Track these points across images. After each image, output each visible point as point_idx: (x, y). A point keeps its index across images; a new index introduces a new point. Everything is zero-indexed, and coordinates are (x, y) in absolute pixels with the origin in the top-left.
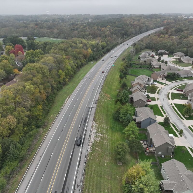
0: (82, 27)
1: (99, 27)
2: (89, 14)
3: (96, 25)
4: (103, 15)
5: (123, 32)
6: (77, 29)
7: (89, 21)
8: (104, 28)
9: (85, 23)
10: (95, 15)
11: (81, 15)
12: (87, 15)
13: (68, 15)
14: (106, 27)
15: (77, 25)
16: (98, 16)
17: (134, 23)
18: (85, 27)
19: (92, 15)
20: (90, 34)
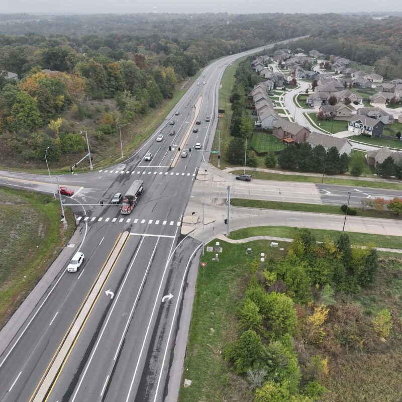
0: (218, 29)
1: (241, 29)
2: (226, 13)
3: (237, 28)
4: (250, 14)
5: (269, 35)
6: (211, 32)
7: (227, 24)
8: (246, 31)
9: (222, 26)
10: (237, 14)
11: (213, 14)
12: (223, 13)
13: (190, 15)
14: (248, 29)
15: (211, 27)
16: (241, 15)
17: (289, 25)
18: (222, 29)
19: (232, 15)
20: (228, 36)
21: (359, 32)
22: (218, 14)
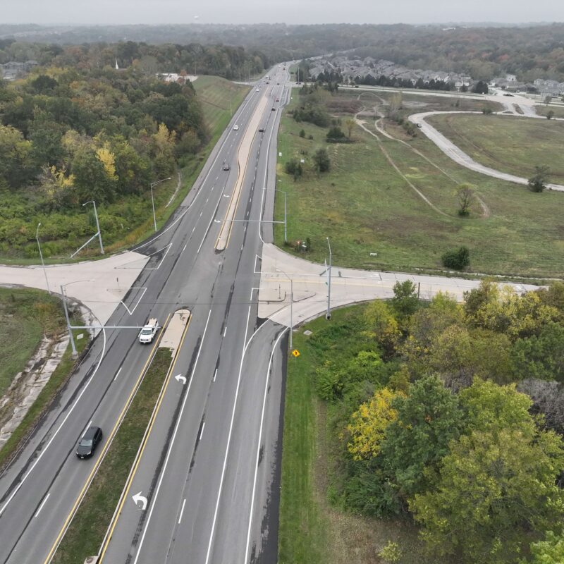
0: (278, 40)
1: (301, 40)
2: (284, 24)
3: (297, 38)
4: (312, 25)
8: (307, 41)
9: (281, 37)
10: (297, 25)
11: (268, 25)
12: (280, 24)
14: (309, 39)
15: (271, 38)
16: (302, 26)
21: (413, 42)
22: (273, 25)
